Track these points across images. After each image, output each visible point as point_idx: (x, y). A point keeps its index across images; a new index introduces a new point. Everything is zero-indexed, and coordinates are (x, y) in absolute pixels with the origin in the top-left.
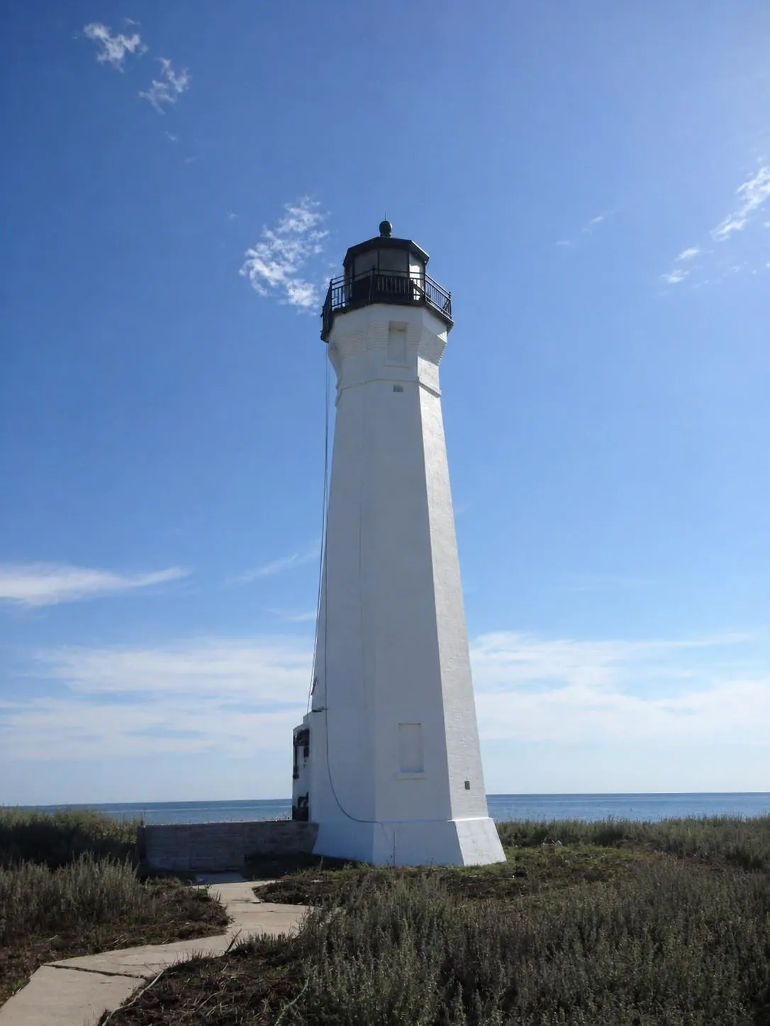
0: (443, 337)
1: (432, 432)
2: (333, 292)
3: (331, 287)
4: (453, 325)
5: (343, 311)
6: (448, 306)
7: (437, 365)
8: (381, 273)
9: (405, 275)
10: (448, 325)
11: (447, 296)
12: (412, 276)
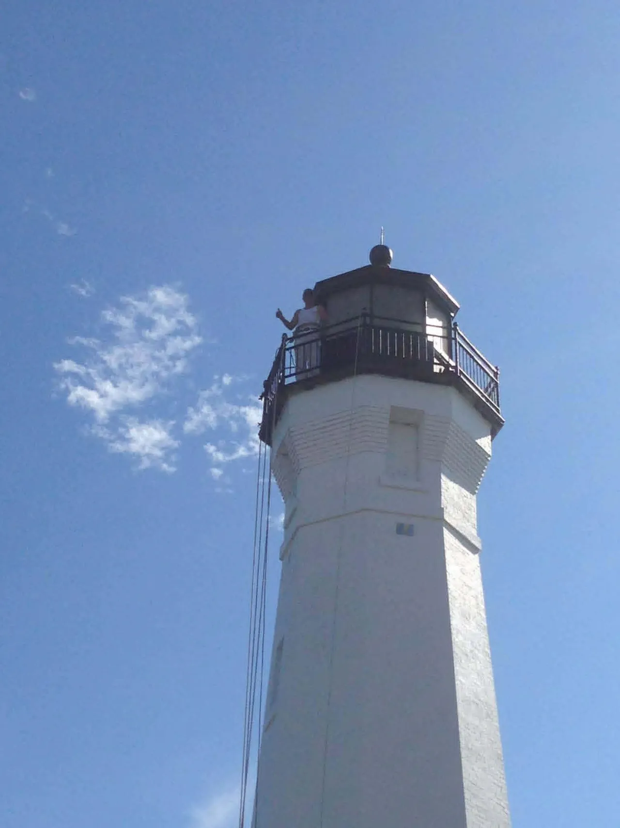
0: (485, 443)
1: (466, 617)
2: (287, 353)
3: (283, 345)
4: (502, 425)
5: (307, 384)
6: (493, 386)
7: (473, 493)
8: (377, 322)
9: (418, 329)
10: (494, 425)
11: (492, 375)
12: (429, 330)
